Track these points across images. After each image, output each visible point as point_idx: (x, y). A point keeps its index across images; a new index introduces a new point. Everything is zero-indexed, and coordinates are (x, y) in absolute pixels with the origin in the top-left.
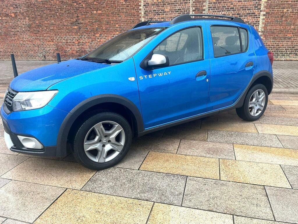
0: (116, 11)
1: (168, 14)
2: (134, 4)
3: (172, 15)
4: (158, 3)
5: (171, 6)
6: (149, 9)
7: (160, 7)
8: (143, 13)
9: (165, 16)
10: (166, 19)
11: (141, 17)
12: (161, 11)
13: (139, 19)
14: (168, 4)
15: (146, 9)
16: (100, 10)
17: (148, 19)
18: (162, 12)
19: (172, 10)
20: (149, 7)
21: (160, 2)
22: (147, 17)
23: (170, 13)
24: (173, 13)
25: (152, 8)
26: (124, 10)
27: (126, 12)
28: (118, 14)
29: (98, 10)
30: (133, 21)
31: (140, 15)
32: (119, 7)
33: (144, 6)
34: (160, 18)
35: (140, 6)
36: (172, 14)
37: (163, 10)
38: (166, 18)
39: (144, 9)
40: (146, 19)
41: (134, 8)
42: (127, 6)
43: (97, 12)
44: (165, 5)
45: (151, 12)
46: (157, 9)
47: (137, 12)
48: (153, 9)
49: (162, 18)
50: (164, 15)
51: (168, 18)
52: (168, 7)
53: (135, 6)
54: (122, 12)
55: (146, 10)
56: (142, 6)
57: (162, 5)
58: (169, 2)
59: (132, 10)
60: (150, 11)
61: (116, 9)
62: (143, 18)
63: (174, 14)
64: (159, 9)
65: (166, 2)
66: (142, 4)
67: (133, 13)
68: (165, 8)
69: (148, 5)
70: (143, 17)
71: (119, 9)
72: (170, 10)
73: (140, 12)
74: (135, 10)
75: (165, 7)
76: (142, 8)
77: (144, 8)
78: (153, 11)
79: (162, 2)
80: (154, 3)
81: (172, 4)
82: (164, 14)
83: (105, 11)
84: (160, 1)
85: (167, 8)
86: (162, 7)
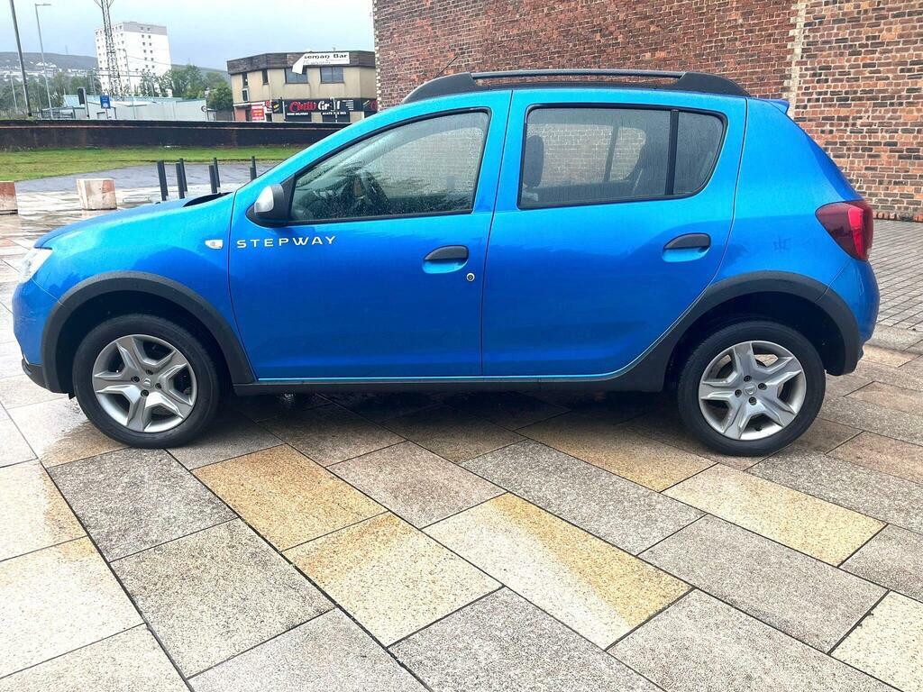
0: (711, 48)
1: (891, 51)
2: (774, 22)
3: (906, 54)
4: (859, 13)
5: (907, 22)
6: (822, 36)
7: (862, 26)
8: (798, 51)
9: (879, 59)
10: (881, 69)
11: (789, 64)
12: (864, 42)
13: (783, 71)
14: (894, 16)
15: (812, 35)
16: (662, 49)
17: (813, 69)
18: (869, 43)
19: (909, 35)
20: (825, 29)
21: (866, 11)
22: (812, 63)
23: (901, 46)
24: (912, 46)
25: (835, 31)
26: (737, 43)
27: (741, 50)
28: (717, 59)
29: (656, 49)
30: (763, 79)
31: (789, 57)
32: (723, 35)
33: (805, 25)
34: (858, 66)
35: (794, 26)
36: (908, 50)
37: (874, 38)
38: (880, 65)
39: (806, 37)
40: (807, 69)
41: (771, 35)
42: (747, 32)
43: (653, 55)
44: (886, 17)
45: (827, 46)
46: (851, 34)
47: (778, 47)
48: (837, 34)
49: (865, 66)
50: (877, 55)
51: (889, 64)
52: (894, 27)
53: (776, 28)
54: (730, 52)
55: (811, 40)
56: (798, 27)
57: (871, 19)
58: (899, 8)
59: (762, 42)
60: (824, 42)
61: (711, 42)
62: (798, 68)
63: (915, 49)
64: (859, 33)
65: (890, 10)
66: (801, 21)
67: (766, 51)
68: (881, 31)
69: (821, 23)
70: (798, 63)
71: (721, 40)
72: (901, 36)
73: (789, 47)
74: (775, 40)
75: (882, 26)
76: (800, 33)
77: (807, 33)
78: (838, 41)
79: (874, 10)
80: (844, 14)
81: (910, 14)
82: (874, 52)
83: (678, 51)
84: (864, 6)
85: (889, 30)
86: (871, 26)
